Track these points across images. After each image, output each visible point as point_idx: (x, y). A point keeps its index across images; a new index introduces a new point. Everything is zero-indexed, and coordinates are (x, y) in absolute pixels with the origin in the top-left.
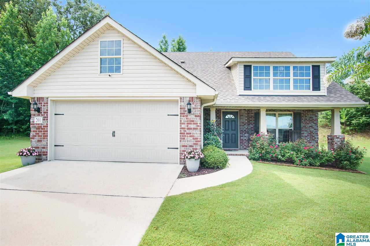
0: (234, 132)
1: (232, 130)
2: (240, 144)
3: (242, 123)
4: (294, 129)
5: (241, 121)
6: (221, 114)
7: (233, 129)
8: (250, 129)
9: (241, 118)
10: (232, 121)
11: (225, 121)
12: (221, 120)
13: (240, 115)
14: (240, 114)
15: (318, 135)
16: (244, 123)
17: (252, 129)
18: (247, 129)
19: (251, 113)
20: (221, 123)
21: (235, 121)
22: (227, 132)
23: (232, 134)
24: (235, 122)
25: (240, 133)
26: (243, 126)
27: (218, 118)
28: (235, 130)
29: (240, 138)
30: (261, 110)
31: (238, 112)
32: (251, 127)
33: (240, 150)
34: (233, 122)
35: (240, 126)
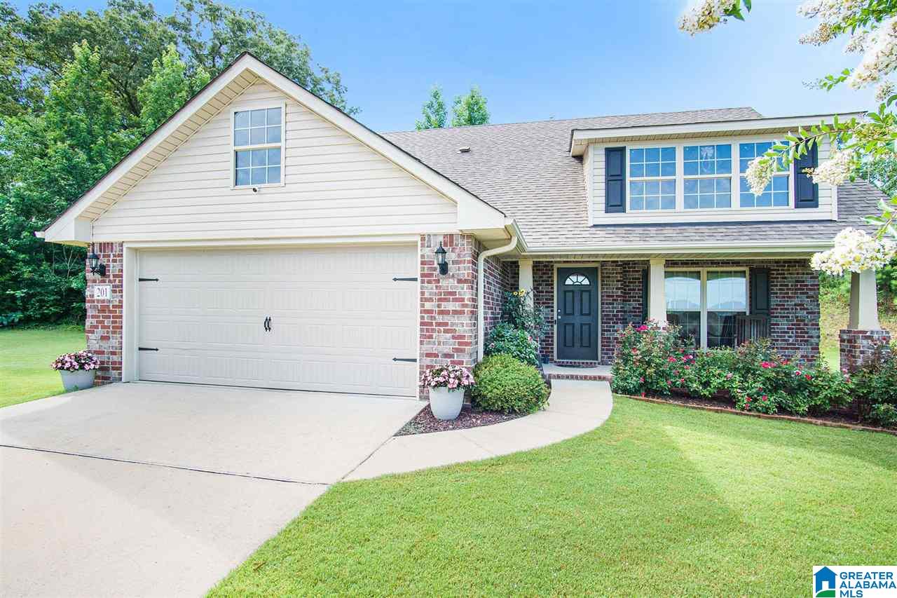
0: (586, 319)
1: (582, 314)
2: (602, 350)
3: (608, 296)
4: (751, 313)
5: (606, 292)
6: (552, 274)
7: (586, 311)
8: (630, 312)
9: (606, 285)
10: (582, 291)
11: (565, 292)
12: (552, 288)
13: (602, 277)
14: (602, 273)
15: (819, 329)
16: (613, 296)
17: (635, 312)
18: (621, 311)
19: (633, 271)
20: (553, 296)
21: (589, 291)
22: (570, 319)
23: (582, 325)
24: (590, 295)
25: (602, 323)
26: (610, 304)
27: (546, 285)
28: (589, 314)
29: (602, 334)
30: (651, 262)
31: (597, 268)
32: (634, 308)
33: (603, 364)
34: (585, 296)
35: (602, 304)
